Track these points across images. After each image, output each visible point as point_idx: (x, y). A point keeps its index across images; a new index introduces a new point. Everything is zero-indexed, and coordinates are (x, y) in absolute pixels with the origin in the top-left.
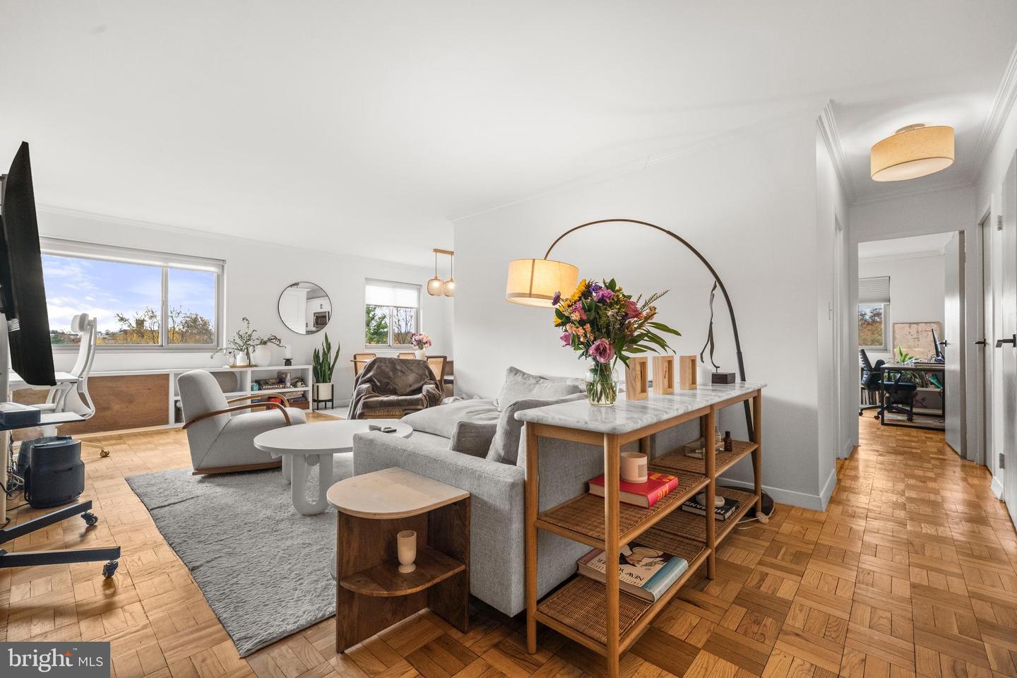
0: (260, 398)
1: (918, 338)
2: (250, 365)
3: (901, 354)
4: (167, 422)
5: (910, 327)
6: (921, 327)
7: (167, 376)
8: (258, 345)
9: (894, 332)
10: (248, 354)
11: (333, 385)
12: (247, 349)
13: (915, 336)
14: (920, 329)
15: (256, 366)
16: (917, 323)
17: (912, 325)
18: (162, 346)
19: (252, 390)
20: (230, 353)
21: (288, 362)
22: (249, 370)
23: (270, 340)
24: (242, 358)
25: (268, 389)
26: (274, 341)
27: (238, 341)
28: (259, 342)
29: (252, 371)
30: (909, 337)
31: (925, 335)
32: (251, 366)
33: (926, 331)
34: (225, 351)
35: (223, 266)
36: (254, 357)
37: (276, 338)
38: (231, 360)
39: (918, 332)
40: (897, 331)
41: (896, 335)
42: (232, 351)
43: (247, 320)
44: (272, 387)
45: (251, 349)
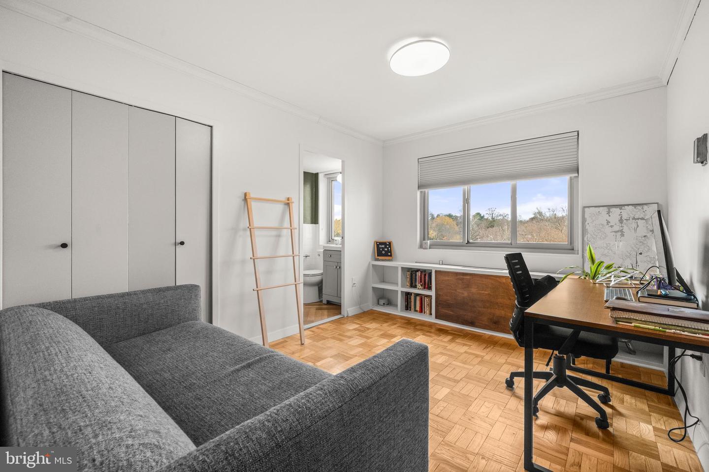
1: (622, 231)
3: (593, 261)
5: (608, 213)
6: (627, 212)
9: (584, 220)
13: (616, 228)
14: (625, 216)
16: (620, 206)
17: (613, 210)
30: (608, 230)
31: (634, 225)
33: (634, 219)
39: (621, 221)
40: (588, 220)
41: (587, 227)
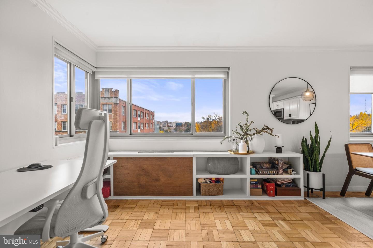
0: (256, 180)
2: (248, 153)
4: (191, 195)
7: (192, 158)
8: (254, 134)
10: (247, 142)
11: (324, 175)
12: (246, 138)
15: (253, 152)
18: (192, 134)
19: (251, 173)
20: (234, 140)
21: (279, 150)
22: (249, 157)
23: (263, 129)
24: (243, 146)
25: (263, 174)
26: (266, 130)
27: (240, 131)
28: (255, 132)
29: (251, 158)
32: (250, 154)
34: (230, 139)
35: (228, 73)
36: (252, 145)
37: (268, 128)
38: (234, 147)
42: (235, 139)
43: (246, 113)
44: (267, 172)
45: (249, 139)
